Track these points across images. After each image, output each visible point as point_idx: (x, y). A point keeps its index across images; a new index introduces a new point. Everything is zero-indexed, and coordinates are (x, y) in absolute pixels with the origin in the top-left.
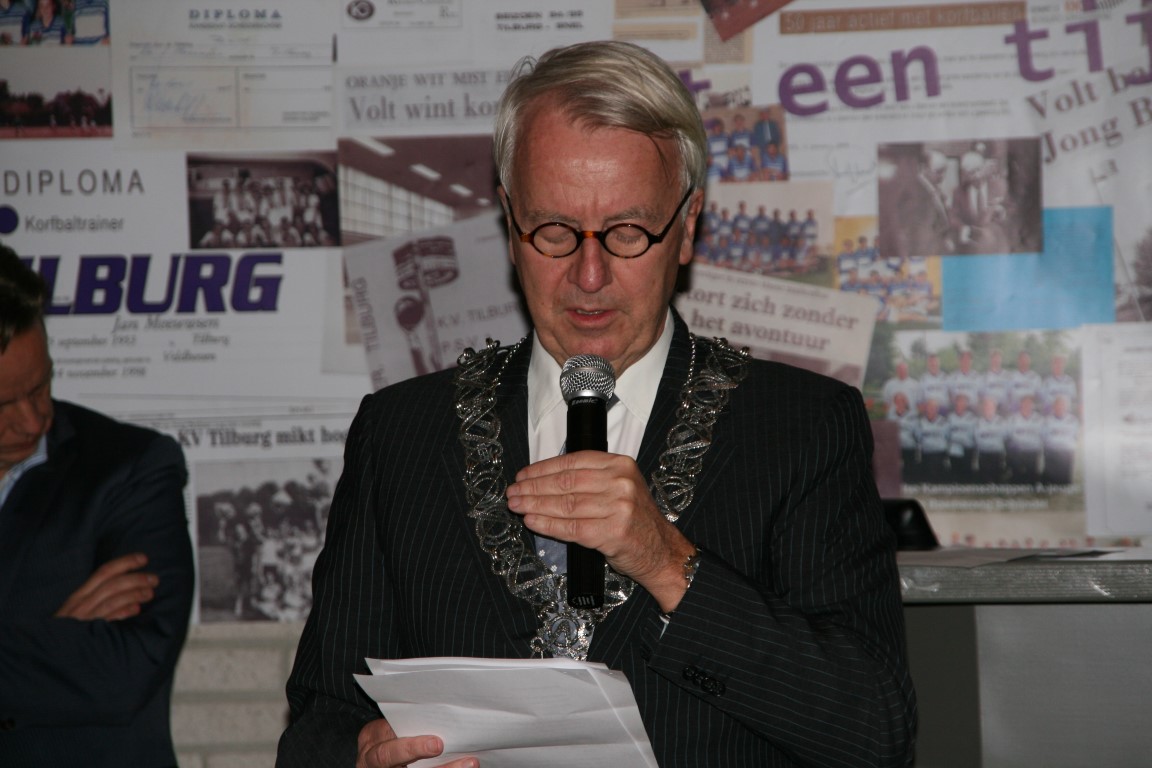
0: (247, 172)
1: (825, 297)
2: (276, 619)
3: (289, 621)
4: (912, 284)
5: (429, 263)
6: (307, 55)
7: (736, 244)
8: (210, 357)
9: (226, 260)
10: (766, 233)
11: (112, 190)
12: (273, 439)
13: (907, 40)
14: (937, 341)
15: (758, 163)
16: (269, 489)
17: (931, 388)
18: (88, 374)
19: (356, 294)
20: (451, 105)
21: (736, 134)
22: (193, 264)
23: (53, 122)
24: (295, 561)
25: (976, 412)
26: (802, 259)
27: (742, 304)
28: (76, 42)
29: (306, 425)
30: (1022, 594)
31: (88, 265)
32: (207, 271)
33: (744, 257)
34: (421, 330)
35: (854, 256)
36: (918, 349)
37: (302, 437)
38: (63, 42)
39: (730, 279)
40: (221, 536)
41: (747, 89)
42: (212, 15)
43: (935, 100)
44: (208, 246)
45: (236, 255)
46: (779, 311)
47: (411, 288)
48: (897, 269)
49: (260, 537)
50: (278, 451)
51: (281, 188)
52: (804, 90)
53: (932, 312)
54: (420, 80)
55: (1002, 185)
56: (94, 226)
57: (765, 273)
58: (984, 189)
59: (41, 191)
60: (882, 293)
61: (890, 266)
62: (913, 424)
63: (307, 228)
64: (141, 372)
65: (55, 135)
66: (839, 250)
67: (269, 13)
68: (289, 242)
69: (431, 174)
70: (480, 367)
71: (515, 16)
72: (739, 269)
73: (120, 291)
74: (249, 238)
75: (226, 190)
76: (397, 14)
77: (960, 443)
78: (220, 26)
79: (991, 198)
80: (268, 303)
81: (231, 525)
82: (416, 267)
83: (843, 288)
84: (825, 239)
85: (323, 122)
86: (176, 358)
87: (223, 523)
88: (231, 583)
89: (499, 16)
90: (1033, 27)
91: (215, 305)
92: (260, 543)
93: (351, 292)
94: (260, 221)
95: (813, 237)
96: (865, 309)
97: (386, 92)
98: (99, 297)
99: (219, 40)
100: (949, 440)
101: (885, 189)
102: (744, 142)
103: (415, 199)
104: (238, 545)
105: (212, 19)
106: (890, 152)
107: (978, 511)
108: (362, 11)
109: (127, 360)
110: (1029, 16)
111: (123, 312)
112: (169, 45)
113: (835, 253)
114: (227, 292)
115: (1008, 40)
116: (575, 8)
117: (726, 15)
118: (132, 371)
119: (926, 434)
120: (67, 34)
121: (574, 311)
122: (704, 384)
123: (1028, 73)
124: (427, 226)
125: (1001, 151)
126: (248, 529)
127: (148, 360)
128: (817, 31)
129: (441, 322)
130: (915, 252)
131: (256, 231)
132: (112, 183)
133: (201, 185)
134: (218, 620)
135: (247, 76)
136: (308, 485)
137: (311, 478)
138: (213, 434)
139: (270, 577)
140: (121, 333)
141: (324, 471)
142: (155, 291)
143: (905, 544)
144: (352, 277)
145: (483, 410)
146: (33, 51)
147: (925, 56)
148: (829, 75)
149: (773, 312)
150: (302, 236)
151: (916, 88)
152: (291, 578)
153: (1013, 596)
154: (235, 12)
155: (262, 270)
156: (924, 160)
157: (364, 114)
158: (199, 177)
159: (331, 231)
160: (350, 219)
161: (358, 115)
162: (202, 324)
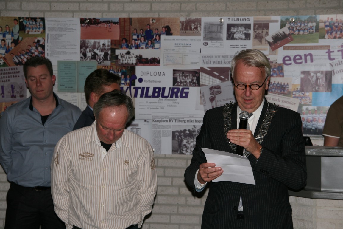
0: (184, 73)
1: (290, 99)
2: (186, 154)
3: (188, 155)
4: (307, 97)
5: (216, 90)
6: (195, 52)
7: (273, 89)
8: (176, 106)
9: (179, 88)
10: (279, 87)
11: (159, 75)
12: (186, 121)
13: (307, 52)
14: (311, 108)
15: (278, 74)
16: (185, 130)
17: (309, 117)
18: (154, 108)
19: (202, 95)
20: (221, 61)
21: (274, 68)
22: (173, 89)
23: (150, 63)
24: (189, 144)
25: (317, 121)
26: (286, 92)
27: (274, 100)
28: (154, 49)
29: (192, 119)
30: (331, 155)
31: (155, 89)
32: (176, 90)
33: (275, 91)
34: (214, 102)
35: (296, 91)
36: (307, 109)
37: (191, 121)
38: (152, 49)
39: (272, 95)
40: (176, 139)
41: (277, 60)
42: (179, 44)
43: (312, 63)
44: (176, 86)
45: (181, 88)
46: (281, 101)
47: (212, 95)
48: (304, 94)
49: (183, 139)
50: (187, 123)
51: (190, 76)
52: (287, 60)
53: (310, 102)
54: (216, 57)
55: (324, 79)
56: (156, 82)
57: (278, 94)
58: (321, 80)
59: (147, 75)
60: (301, 98)
61: (302, 94)
62: (306, 123)
63: (194, 83)
64: (163, 108)
65: (150, 65)
66: (293, 90)
67: (189, 44)
68: (191, 86)
69: (217, 74)
70: (228, 107)
71: (234, 46)
72: (274, 93)
73: (160, 93)
74: (183, 85)
75: (180, 76)
76: (212, 45)
77: (314, 127)
78: (180, 46)
79: (322, 82)
80: (186, 97)
81: (178, 137)
82: (213, 91)
83: (293, 97)
84: (290, 88)
85: (198, 64)
86: (169, 106)
87: (177, 136)
88: (178, 147)
89: (231, 45)
90: (331, 50)
91: (177, 97)
92: (183, 140)
93: (201, 95)
94: (185, 81)
95: (288, 88)
96: (297, 101)
97: (209, 59)
98: (156, 94)
99: (180, 49)
100: (312, 126)
101: (302, 80)
102: (276, 70)
103: (214, 78)
104: (179, 140)
105: (179, 45)
106: (303, 72)
107: (317, 140)
108: (206, 44)
109: (161, 106)
110: (331, 48)
111: (160, 97)
112: (171, 49)
113: (292, 91)
114: (179, 94)
115: (327, 52)
116: (245, 44)
117: (273, 46)
118: (161, 108)
119: (308, 125)
120: (153, 47)
121: (245, 99)
122: (270, 111)
123: (330, 59)
124: (216, 84)
125: (324, 73)
126: (181, 137)
127: (164, 106)
128: (290, 50)
129: (218, 101)
130: (307, 91)
131: (185, 83)
132: (159, 74)
133: (175, 75)
134: (175, 154)
135: (184, 55)
136: (192, 130)
137: (193, 129)
138: (175, 120)
139: (185, 146)
140: (160, 101)
141: (195, 128)
142: (166, 94)
143: (306, 144)
144: (202, 92)
145: (228, 115)
146: (147, 50)
147: (311, 55)
148: (292, 58)
149: (280, 101)
150: (193, 85)
151: (309, 61)
152: (188, 147)
153: (329, 155)
154: (183, 44)
155: (185, 91)
156: (310, 74)
157: (205, 63)
158: (175, 73)
159: (198, 84)
160: (202, 82)
161: (204, 63)
162: (174, 100)
